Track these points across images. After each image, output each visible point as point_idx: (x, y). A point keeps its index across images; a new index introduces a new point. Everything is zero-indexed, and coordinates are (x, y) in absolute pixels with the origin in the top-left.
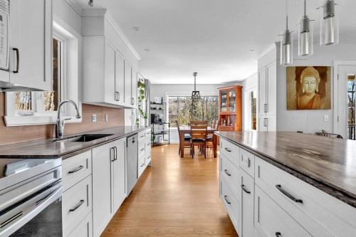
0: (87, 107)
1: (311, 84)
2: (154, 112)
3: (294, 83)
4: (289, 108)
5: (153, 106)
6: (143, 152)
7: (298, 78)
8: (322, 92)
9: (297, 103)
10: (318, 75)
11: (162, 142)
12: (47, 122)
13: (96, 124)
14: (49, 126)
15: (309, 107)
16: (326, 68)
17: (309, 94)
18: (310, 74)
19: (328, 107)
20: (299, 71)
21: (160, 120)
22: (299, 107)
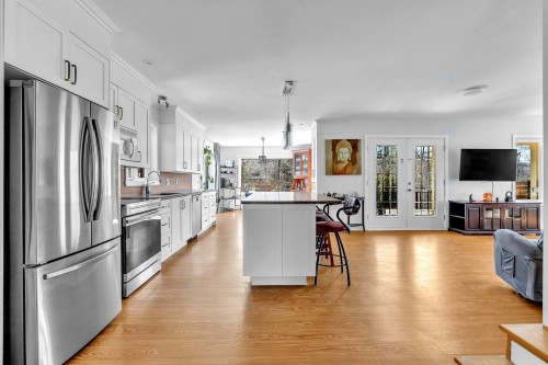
0: (164, 174)
1: (345, 154)
2: (224, 176)
3: (331, 153)
4: (327, 174)
5: (224, 170)
6: (207, 210)
7: (334, 149)
8: (354, 160)
9: (334, 169)
10: (350, 147)
11: (233, 207)
12: (140, 184)
13: (168, 187)
14: (142, 187)
15: (343, 173)
16: (357, 141)
17: (343, 162)
18: (344, 146)
19: (359, 173)
20: (335, 143)
21: (231, 185)
22: (335, 173)
